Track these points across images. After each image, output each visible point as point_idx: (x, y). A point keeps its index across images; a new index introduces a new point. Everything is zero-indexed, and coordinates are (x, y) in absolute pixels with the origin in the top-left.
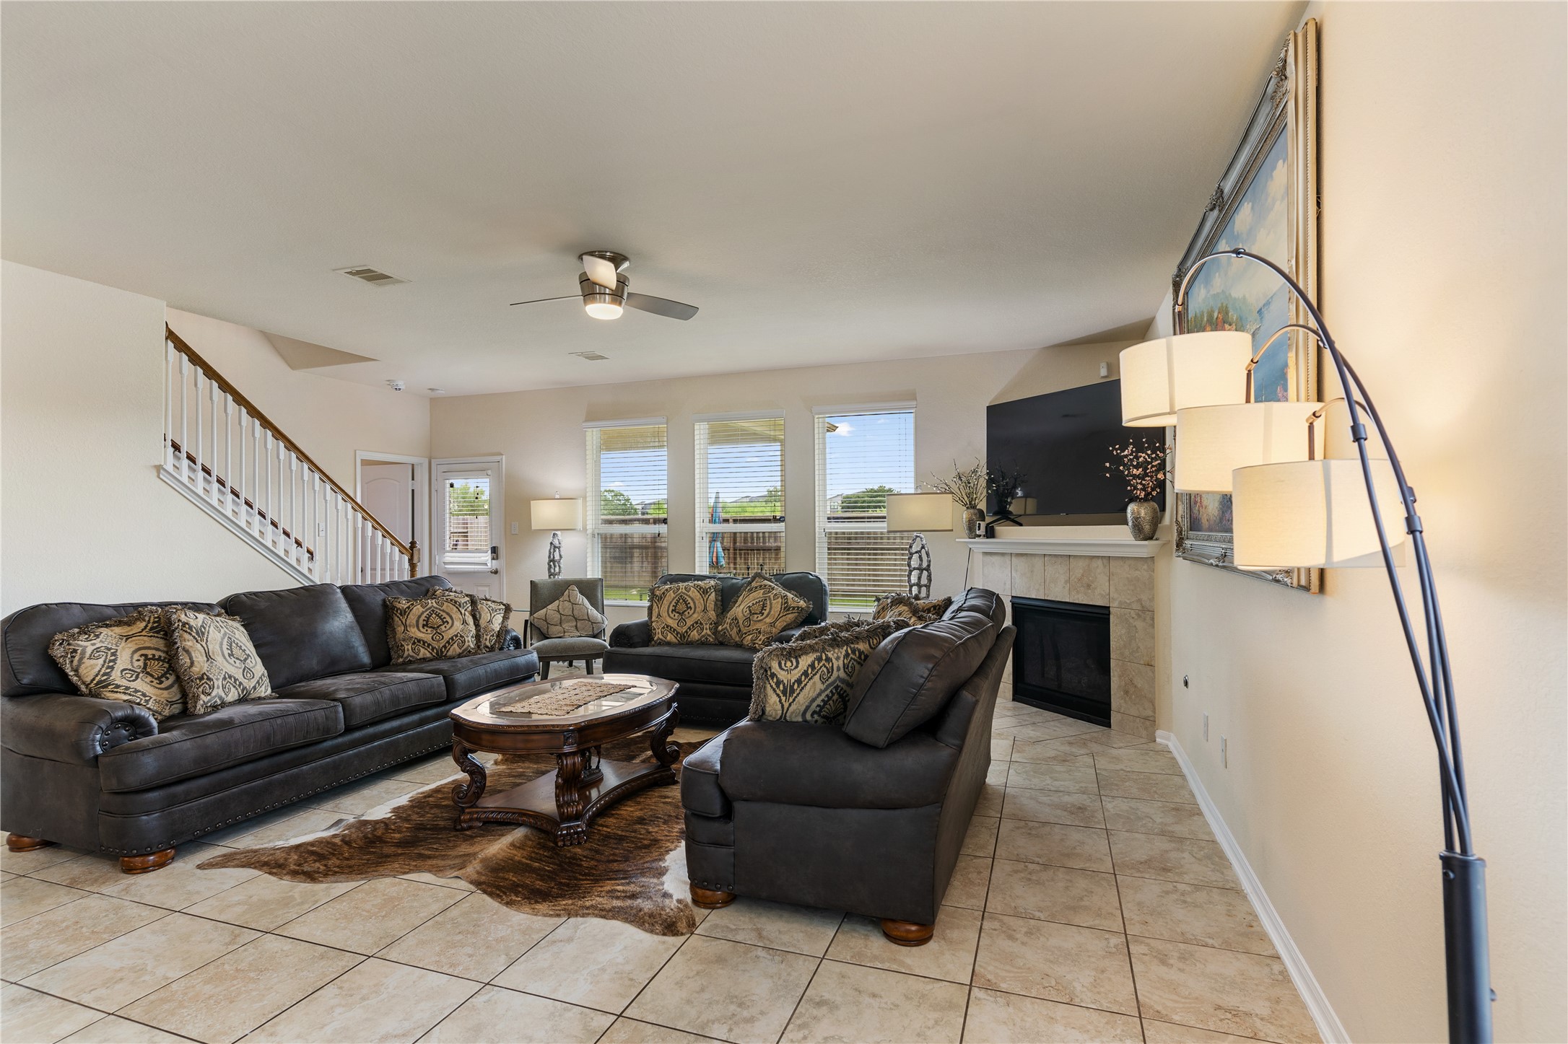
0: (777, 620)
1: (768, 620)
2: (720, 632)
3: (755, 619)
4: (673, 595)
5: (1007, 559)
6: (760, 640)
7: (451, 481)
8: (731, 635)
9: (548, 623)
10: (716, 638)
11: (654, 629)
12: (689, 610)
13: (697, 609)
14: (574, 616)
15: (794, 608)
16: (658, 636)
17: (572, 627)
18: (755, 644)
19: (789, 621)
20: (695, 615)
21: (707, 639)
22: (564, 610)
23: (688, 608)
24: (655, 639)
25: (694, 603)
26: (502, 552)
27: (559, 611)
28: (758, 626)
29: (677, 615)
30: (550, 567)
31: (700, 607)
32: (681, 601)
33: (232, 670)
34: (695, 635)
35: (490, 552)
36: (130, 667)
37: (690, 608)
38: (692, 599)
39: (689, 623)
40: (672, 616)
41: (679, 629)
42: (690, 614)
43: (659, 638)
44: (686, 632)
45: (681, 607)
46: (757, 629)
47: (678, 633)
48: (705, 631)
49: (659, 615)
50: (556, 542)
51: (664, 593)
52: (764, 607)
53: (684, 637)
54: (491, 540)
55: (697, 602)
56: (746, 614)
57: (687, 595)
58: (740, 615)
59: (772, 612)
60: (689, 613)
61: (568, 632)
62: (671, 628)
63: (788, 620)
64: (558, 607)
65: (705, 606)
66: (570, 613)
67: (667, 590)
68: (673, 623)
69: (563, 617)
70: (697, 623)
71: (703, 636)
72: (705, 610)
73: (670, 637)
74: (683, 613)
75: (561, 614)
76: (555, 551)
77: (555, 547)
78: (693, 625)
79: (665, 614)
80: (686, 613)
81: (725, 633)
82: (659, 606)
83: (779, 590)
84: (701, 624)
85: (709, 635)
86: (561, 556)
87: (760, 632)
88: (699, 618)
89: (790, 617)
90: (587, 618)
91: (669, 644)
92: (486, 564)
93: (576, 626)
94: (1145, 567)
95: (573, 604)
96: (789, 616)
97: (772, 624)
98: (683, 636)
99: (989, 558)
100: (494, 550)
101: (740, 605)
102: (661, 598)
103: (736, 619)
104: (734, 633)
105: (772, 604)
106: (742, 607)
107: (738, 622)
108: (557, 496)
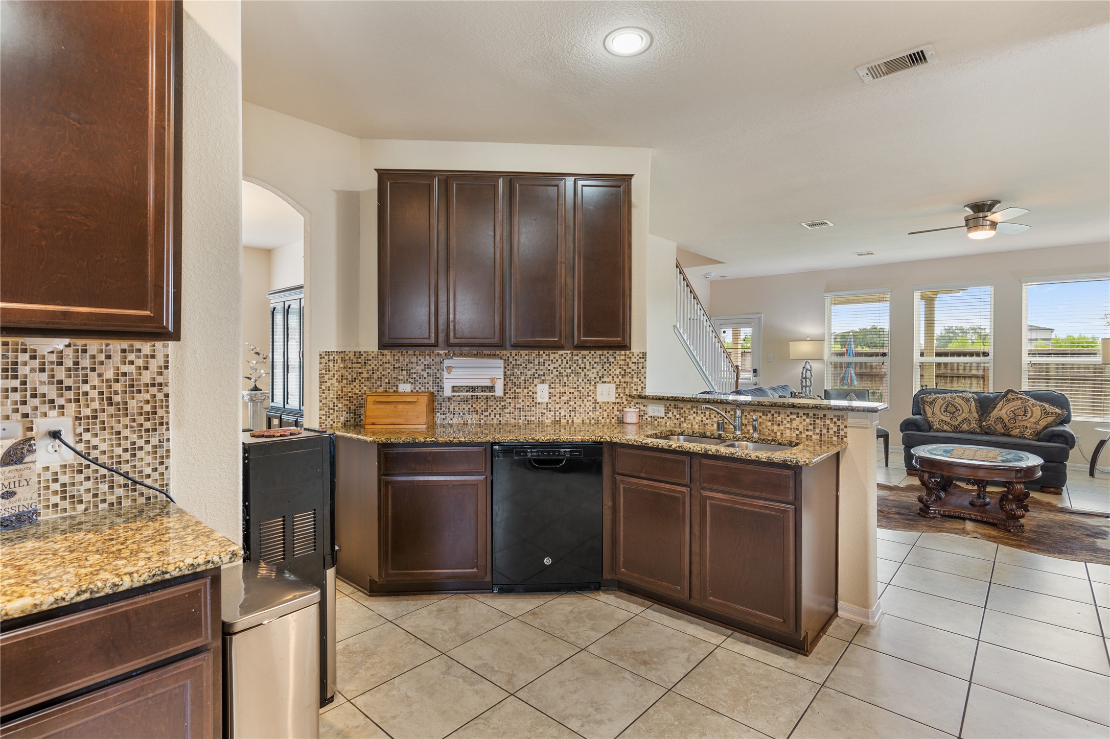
0: (1039, 420)
1: (1031, 420)
2: (984, 426)
3: (1019, 419)
4: (942, 402)
6: (1028, 432)
7: (723, 330)
8: (996, 429)
10: (982, 430)
11: (932, 422)
13: (964, 411)
15: (1052, 413)
16: (936, 426)
19: (1050, 422)
20: (963, 415)
21: (974, 430)
23: (957, 410)
24: (934, 428)
25: (961, 407)
26: (760, 372)
28: (1024, 423)
29: (948, 414)
30: (802, 382)
31: (966, 410)
32: (950, 405)
34: (965, 427)
35: (752, 372)
37: (959, 410)
38: (959, 404)
39: (960, 419)
40: (945, 414)
41: (952, 423)
43: (937, 428)
44: (958, 425)
45: (951, 409)
46: (1023, 426)
47: (951, 425)
48: (972, 425)
49: (933, 413)
50: (808, 366)
51: (934, 400)
52: (1026, 411)
54: (753, 364)
56: (1010, 415)
57: (954, 402)
58: (1004, 416)
59: (1034, 415)
60: (958, 413)
62: (946, 422)
63: (1048, 420)
65: (970, 409)
67: (936, 398)
68: (946, 419)
70: (966, 420)
71: (972, 428)
72: (970, 411)
73: (945, 427)
74: (953, 413)
76: (806, 372)
77: (807, 370)
78: (963, 421)
79: (938, 413)
80: (956, 413)
81: (990, 427)
82: (932, 408)
83: (1034, 401)
84: (969, 420)
85: (976, 428)
86: (811, 376)
87: (1026, 427)
88: (967, 416)
91: (945, 431)
92: (750, 379)
96: (1050, 418)
97: (1037, 423)
98: (956, 427)
100: (755, 371)
101: (1001, 410)
102: (932, 403)
103: (1001, 418)
104: (999, 427)
105: (1032, 410)
106: (1004, 411)
107: (1003, 420)
108: (808, 339)
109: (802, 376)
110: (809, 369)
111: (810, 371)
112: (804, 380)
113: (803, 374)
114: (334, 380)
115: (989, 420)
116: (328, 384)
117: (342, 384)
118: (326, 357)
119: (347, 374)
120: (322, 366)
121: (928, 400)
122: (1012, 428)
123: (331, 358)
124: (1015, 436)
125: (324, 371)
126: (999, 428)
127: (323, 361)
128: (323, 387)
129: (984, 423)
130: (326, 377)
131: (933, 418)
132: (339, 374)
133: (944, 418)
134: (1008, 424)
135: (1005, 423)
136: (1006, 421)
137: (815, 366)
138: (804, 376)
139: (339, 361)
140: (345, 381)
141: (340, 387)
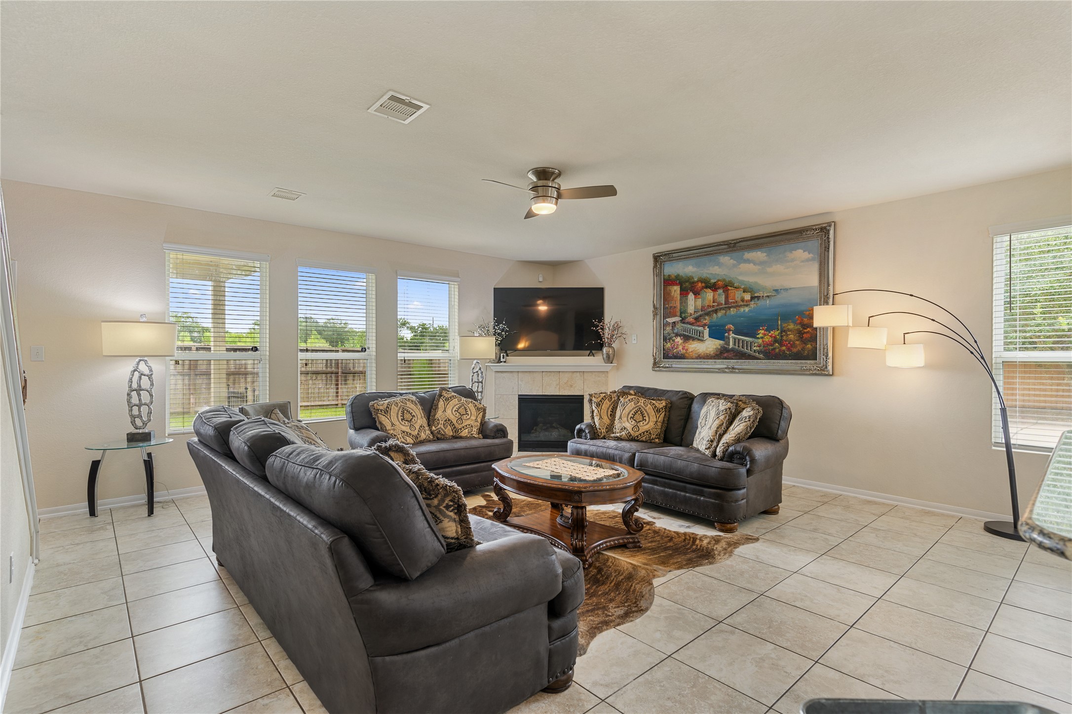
3: (465, 418)
5: (515, 375)
10: (433, 436)
18: (472, 434)
20: (419, 421)
21: (429, 437)
25: (415, 412)
29: (406, 422)
30: (131, 396)
32: (405, 412)
39: (418, 428)
40: (403, 423)
41: (412, 433)
42: (415, 420)
44: (418, 434)
45: (407, 416)
46: (469, 425)
47: (413, 436)
48: (426, 432)
49: (393, 424)
51: (387, 407)
53: (417, 438)
56: (457, 416)
57: (407, 407)
58: (450, 417)
62: (407, 433)
63: (480, 416)
65: (420, 414)
68: (407, 429)
70: (421, 426)
71: (427, 435)
73: (409, 439)
74: (411, 420)
79: (397, 423)
80: (413, 420)
81: (440, 431)
82: (389, 417)
83: (463, 398)
84: (423, 427)
85: (429, 434)
87: (472, 426)
88: (422, 423)
94: (604, 375)
96: (481, 413)
99: (500, 374)
101: (445, 410)
102: (387, 411)
103: (449, 420)
104: (449, 430)
105: (468, 407)
106: (449, 411)
107: (451, 422)
108: (144, 319)
109: (130, 386)
110: (147, 372)
111: (150, 377)
112: (134, 394)
113: (131, 381)
115: (438, 424)
121: (381, 408)
122: (461, 429)
124: (466, 438)
126: (449, 432)
129: (434, 428)
131: (394, 430)
133: (404, 428)
134: (456, 425)
135: (453, 424)
136: (455, 422)
137: (157, 367)
138: (135, 386)
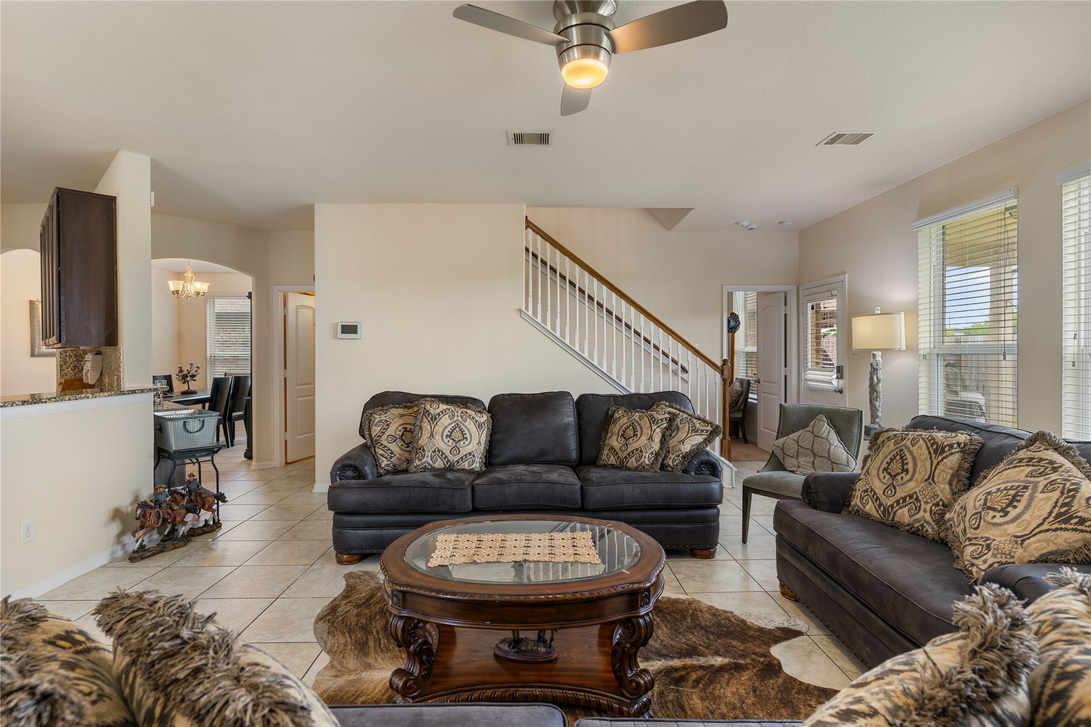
0: (1031, 535)
1: (1013, 528)
3: (989, 518)
6: (985, 562)
9: (784, 453)
11: (856, 491)
12: (903, 475)
13: (917, 476)
14: (812, 451)
15: (1082, 520)
16: (857, 502)
17: (808, 462)
18: (972, 565)
19: (1065, 546)
20: (911, 485)
21: (923, 526)
22: (802, 443)
23: (903, 471)
24: (852, 505)
25: (915, 465)
27: (797, 442)
28: (992, 533)
29: (887, 477)
31: (922, 474)
32: (899, 457)
33: (442, 446)
34: (903, 515)
35: (835, 371)
36: (393, 434)
37: (907, 471)
38: (914, 459)
39: (901, 493)
40: (882, 477)
41: (883, 500)
42: (905, 480)
43: (856, 505)
44: (892, 506)
45: (897, 467)
46: (987, 539)
47: (880, 504)
48: (921, 513)
49: (870, 471)
50: (875, 365)
52: (1014, 501)
53: (888, 513)
54: (837, 359)
55: (919, 464)
56: (978, 505)
57: (909, 451)
58: (971, 503)
59: (1027, 516)
60: (902, 478)
61: (802, 468)
62: (875, 495)
63: (1057, 541)
64: (799, 437)
65: (933, 473)
66: (810, 447)
67: (890, 438)
68: (879, 487)
69: (801, 450)
70: (911, 497)
71: (918, 521)
72: (931, 478)
73: (870, 508)
74: (895, 476)
75: (799, 445)
76: (874, 374)
77: (874, 370)
78: (904, 499)
79: (874, 472)
80: (899, 477)
81: (947, 527)
82: (873, 459)
83: (1072, 473)
84: (917, 500)
85: (927, 522)
87: (988, 547)
88: (917, 490)
89: (1066, 539)
90: (826, 455)
91: (867, 516)
92: (833, 384)
93: (813, 463)
95: (815, 436)
96: (1066, 534)
97: (1021, 539)
98: (886, 511)
100: (839, 370)
114: (70, 368)
116: (66, 372)
117: (75, 372)
118: (64, 354)
119: (78, 365)
120: (61, 359)
123: (68, 354)
125: (62, 363)
127: (62, 356)
128: (62, 374)
130: (64, 367)
132: (73, 365)
139: (73, 356)
140: (77, 370)
141: (73, 374)
